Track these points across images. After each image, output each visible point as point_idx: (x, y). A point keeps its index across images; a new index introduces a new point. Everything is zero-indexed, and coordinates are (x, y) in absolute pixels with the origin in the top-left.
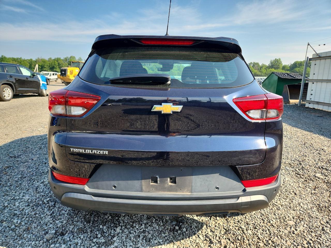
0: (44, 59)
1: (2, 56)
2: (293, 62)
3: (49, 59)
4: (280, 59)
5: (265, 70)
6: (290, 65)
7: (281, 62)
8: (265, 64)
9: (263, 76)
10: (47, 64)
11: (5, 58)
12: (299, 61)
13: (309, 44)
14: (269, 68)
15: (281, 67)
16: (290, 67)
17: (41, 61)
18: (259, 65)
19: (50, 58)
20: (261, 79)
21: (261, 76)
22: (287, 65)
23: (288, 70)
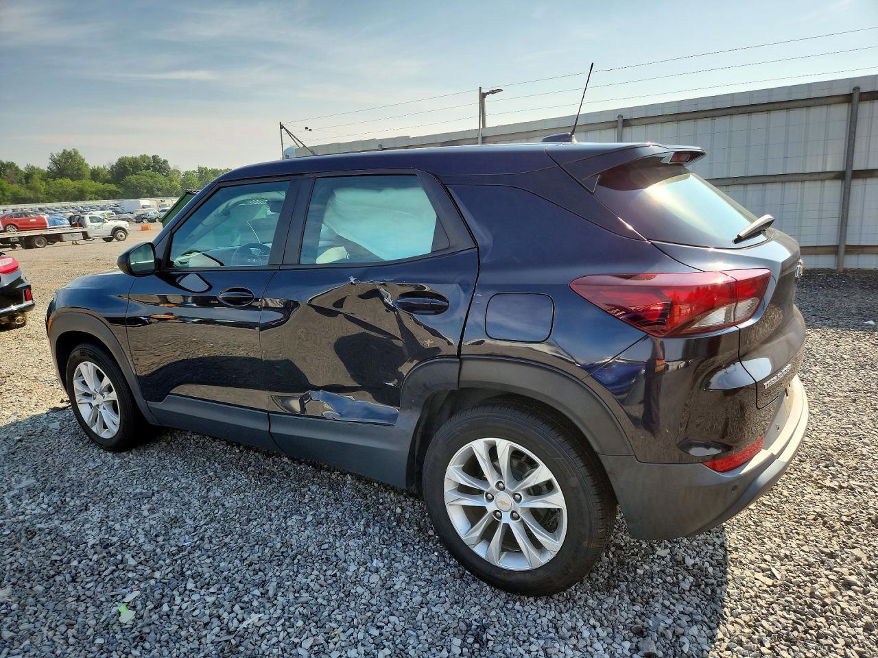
2: (117, 161)
4: (76, 153)
5: (44, 183)
6: (108, 168)
7: (83, 160)
8: (36, 166)
9: (43, 202)
12: (130, 156)
13: (282, 127)
14: (55, 178)
15: (88, 174)
16: (109, 172)
18: (17, 169)
20: (40, 209)
21: (37, 201)
22: (101, 166)
23: (108, 181)
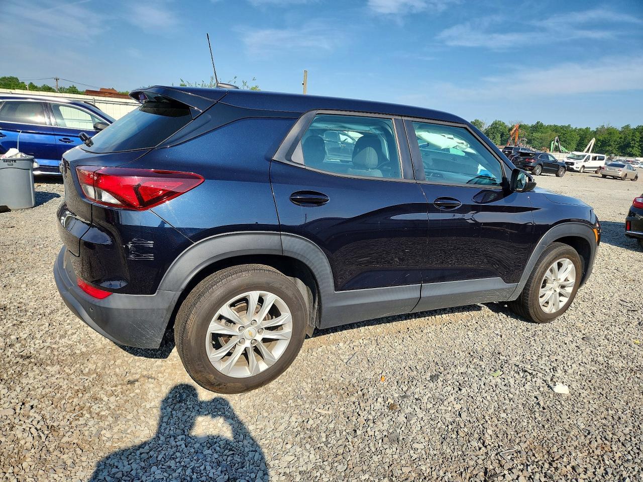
0: (613, 128)
1: (538, 123)
3: (623, 128)
10: (616, 137)
11: (542, 125)
17: (606, 132)
19: (628, 126)
